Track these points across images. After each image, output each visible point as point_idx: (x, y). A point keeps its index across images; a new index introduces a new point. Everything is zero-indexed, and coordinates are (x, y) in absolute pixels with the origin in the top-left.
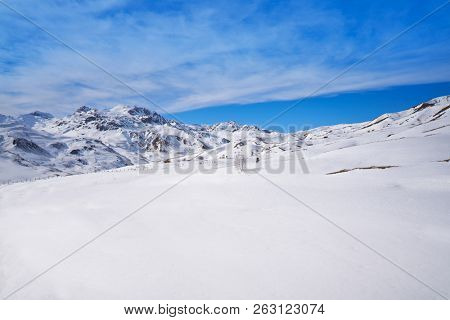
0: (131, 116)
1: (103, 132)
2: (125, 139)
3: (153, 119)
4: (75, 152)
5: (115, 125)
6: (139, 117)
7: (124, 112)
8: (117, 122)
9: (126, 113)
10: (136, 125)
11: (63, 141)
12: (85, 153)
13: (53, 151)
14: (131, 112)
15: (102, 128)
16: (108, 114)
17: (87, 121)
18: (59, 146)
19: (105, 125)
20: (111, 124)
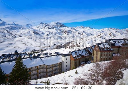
0: (56, 25)
1: (50, 29)
2: (57, 31)
3: (63, 26)
4: (47, 35)
5: (53, 27)
6: (59, 25)
7: (54, 24)
8: (54, 26)
10: (58, 27)
11: (43, 32)
12: (50, 35)
13: (42, 35)
14: (56, 24)
15: (50, 28)
16: (50, 24)
17: (45, 26)
18: (43, 33)
19: (50, 27)
20: (52, 27)
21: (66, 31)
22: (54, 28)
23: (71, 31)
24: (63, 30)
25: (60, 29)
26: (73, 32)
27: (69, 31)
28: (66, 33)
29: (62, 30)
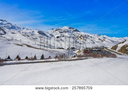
2: (70, 36)
4: (58, 37)
6: (72, 30)
8: (66, 31)
9: (68, 28)
10: (72, 32)
13: (50, 36)
16: (62, 29)
17: (56, 31)
18: (52, 35)
19: (62, 32)
20: (64, 31)
21: (81, 36)
22: (66, 32)
23: (88, 36)
24: (78, 35)
25: (73, 33)
26: (91, 37)
27: (85, 35)
28: (83, 38)
29: (76, 34)
